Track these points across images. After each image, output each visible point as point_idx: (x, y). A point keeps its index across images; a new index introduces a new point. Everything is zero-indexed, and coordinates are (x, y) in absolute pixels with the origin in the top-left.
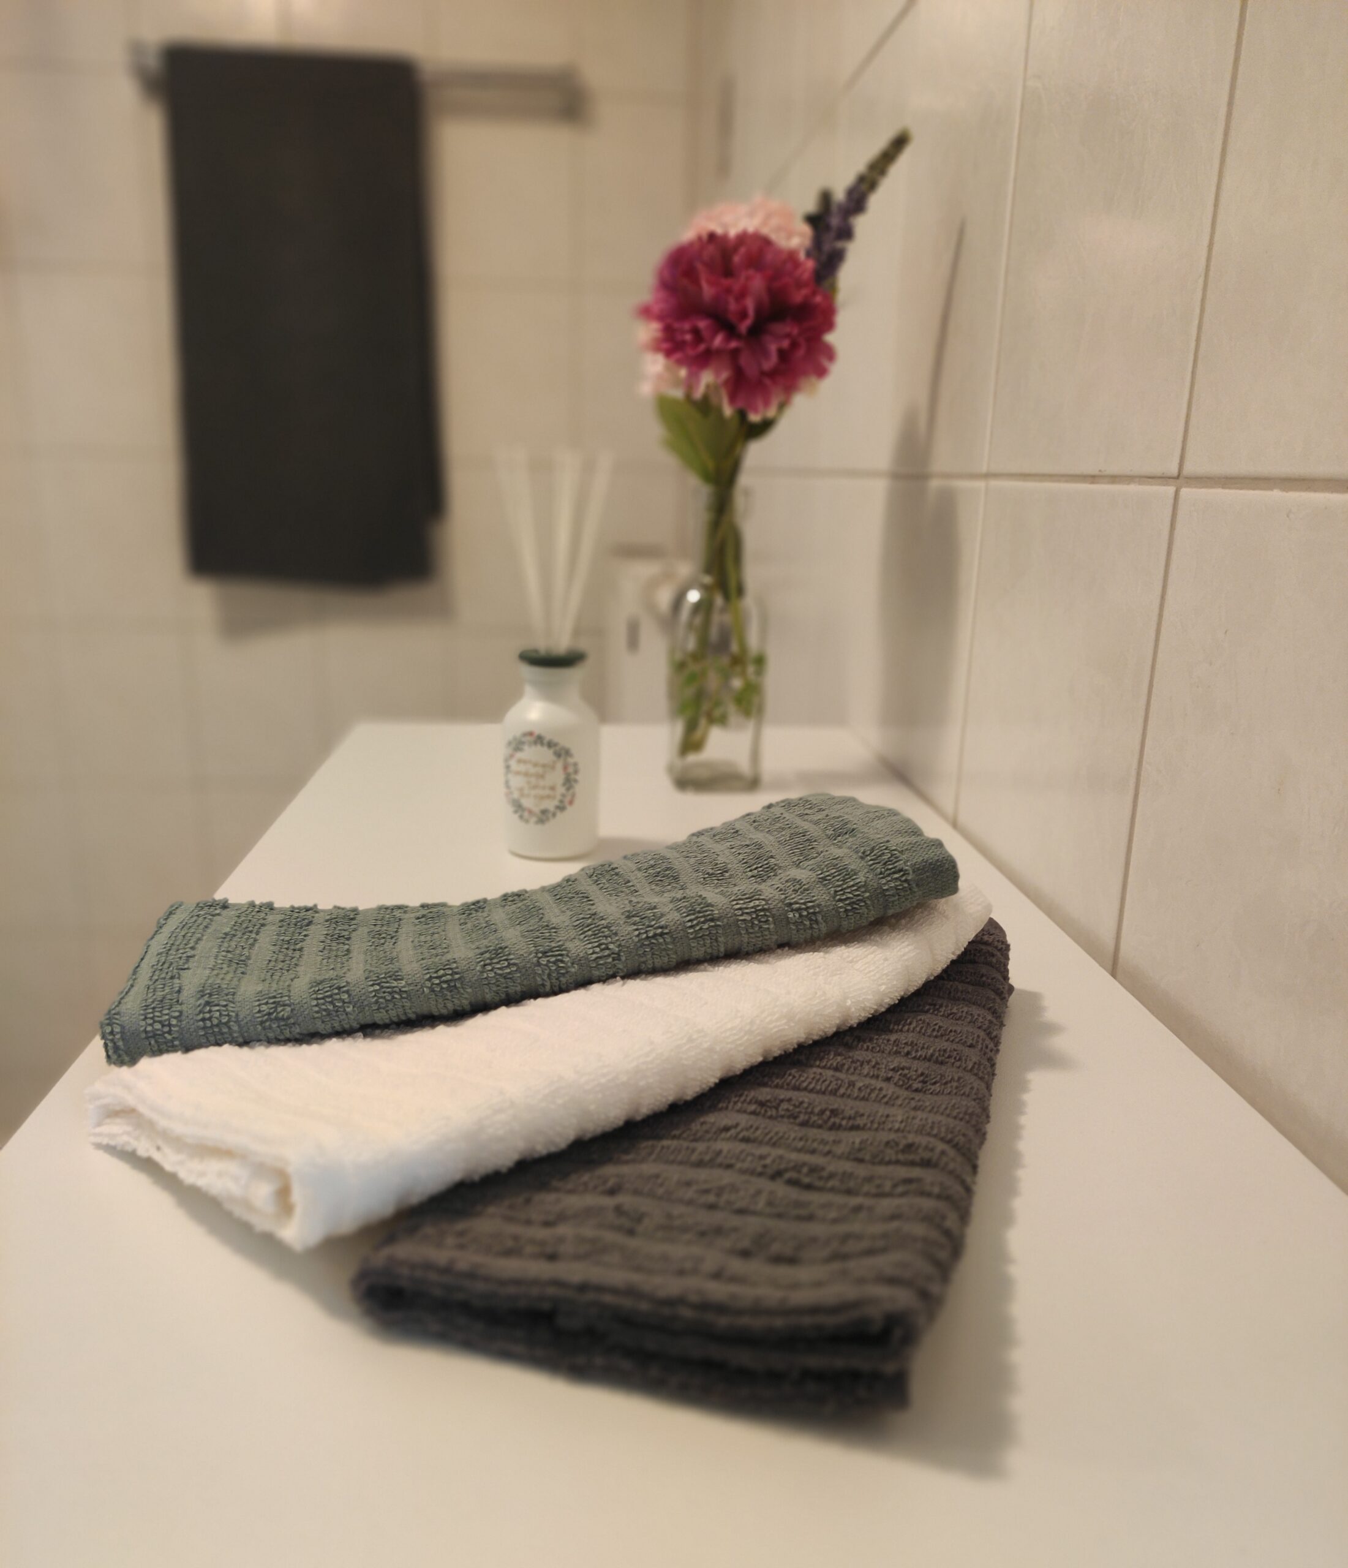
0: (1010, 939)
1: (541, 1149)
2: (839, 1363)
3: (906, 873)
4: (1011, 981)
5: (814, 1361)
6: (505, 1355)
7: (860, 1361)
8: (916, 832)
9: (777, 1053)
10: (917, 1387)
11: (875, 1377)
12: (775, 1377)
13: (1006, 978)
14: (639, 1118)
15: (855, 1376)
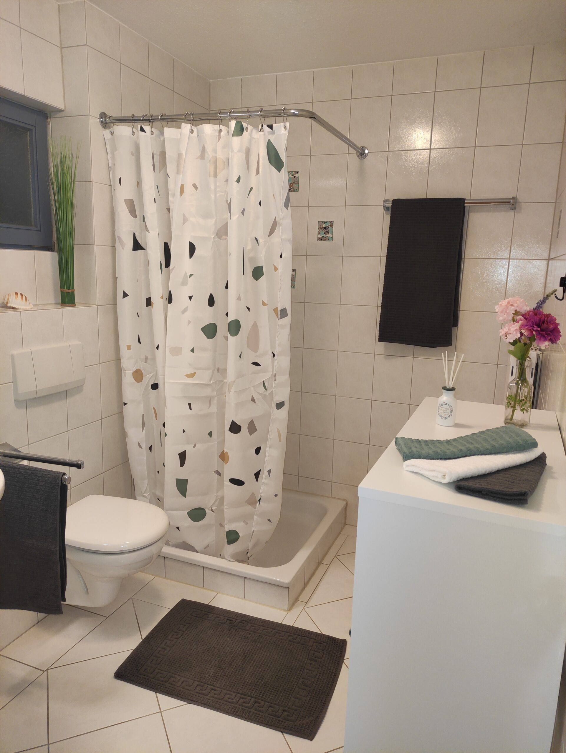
0: (547, 456)
1: (474, 475)
2: (519, 498)
3: (529, 444)
4: (546, 463)
5: (516, 498)
6: (476, 496)
7: (522, 498)
8: (531, 437)
9: (506, 467)
10: (529, 501)
11: (523, 499)
12: (510, 500)
13: (545, 462)
14: (486, 473)
15: (521, 499)
